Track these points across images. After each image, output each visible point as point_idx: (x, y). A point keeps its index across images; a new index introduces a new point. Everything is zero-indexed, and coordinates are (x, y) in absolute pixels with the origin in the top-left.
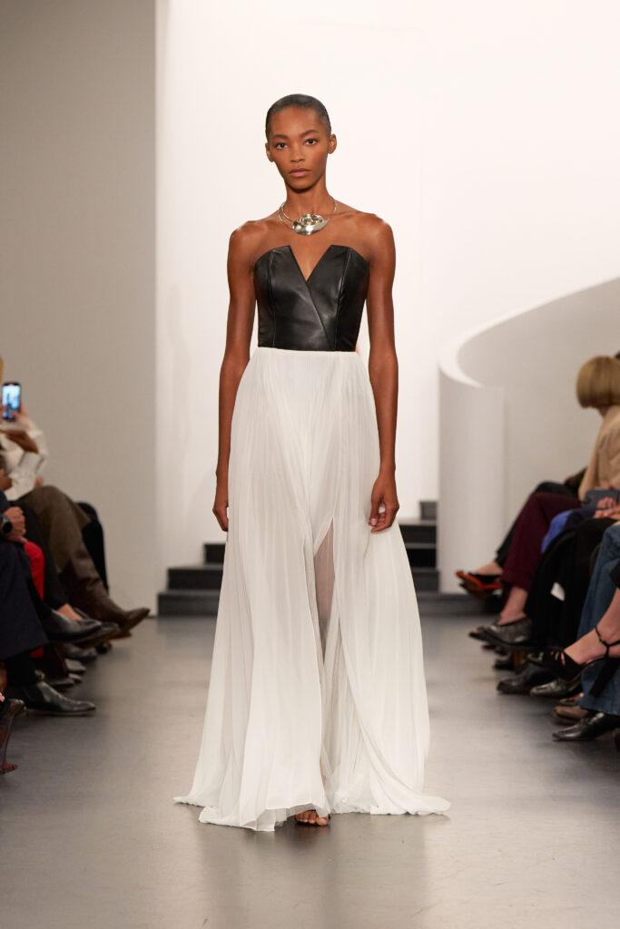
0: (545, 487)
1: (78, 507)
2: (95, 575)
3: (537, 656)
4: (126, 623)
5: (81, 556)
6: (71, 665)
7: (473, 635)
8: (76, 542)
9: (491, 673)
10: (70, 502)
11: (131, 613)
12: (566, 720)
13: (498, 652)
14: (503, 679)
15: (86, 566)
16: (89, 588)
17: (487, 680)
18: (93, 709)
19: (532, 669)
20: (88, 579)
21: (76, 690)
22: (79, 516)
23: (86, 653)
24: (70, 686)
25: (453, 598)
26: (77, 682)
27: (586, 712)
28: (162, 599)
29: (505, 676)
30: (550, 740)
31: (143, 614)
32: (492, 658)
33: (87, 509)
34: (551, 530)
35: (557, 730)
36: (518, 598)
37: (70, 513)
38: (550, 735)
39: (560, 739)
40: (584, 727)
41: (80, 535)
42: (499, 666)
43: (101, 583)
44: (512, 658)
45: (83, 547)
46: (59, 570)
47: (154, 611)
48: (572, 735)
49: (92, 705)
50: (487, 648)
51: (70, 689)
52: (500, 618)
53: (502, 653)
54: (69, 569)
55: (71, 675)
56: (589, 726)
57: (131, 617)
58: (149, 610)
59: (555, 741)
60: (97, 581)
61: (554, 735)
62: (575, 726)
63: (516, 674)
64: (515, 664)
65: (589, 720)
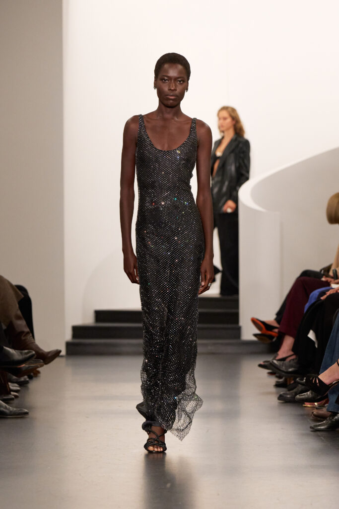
0: (306, 274)
1: (16, 288)
2: (27, 330)
3: (303, 380)
4: (48, 358)
5: (18, 318)
6: (13, 386)
7: (260, 366)
8: (15, 310)
9: (273, 390)
10: (11, 285)
11: (49, 353)
12: (319, 418)
13: (277, 377)
14: (282, 393)
15: (21, 324)
16: (23, 338)
17: (270, 393)
18: (27, 413)
19: (300, 387)
20: (23, 332)
21: (16, 401)
22: (16, 293)
23: (22, 379)
24: (12, 399)
25: (249, 343)
26: (16, 397)
27: (330, 413)
28: (68, 345)
29: (282, 391)
30: (309, 431)
31: (57, 354)
32: (273, 380)
33: (21, 289)
34: (309, 301)
35: (313, 424)
36: (288, 342)
37: (11, 292)
39: (315, 430)
40: (330, 422)
41: (17, 306)
42: (278, 385)
43: (31, 335)
44: (286, 380)
45: (19, 313)
47: (63, 353)
48: (322, 427)
49: (26, 411)
50: (270, 374)
51: (12, 402)
52: (278, 355)
53: (280, 377)
54: (11, 326)
55: (12, 393)
56: (332, 421)
57: (49, 355)
58: (60, 351)
59: (312, 431)
60: (28, 333)
61: (311, 427)
62: (324, 422)
63: (289, 390)
64: (288, 384)
65: (333, 418)
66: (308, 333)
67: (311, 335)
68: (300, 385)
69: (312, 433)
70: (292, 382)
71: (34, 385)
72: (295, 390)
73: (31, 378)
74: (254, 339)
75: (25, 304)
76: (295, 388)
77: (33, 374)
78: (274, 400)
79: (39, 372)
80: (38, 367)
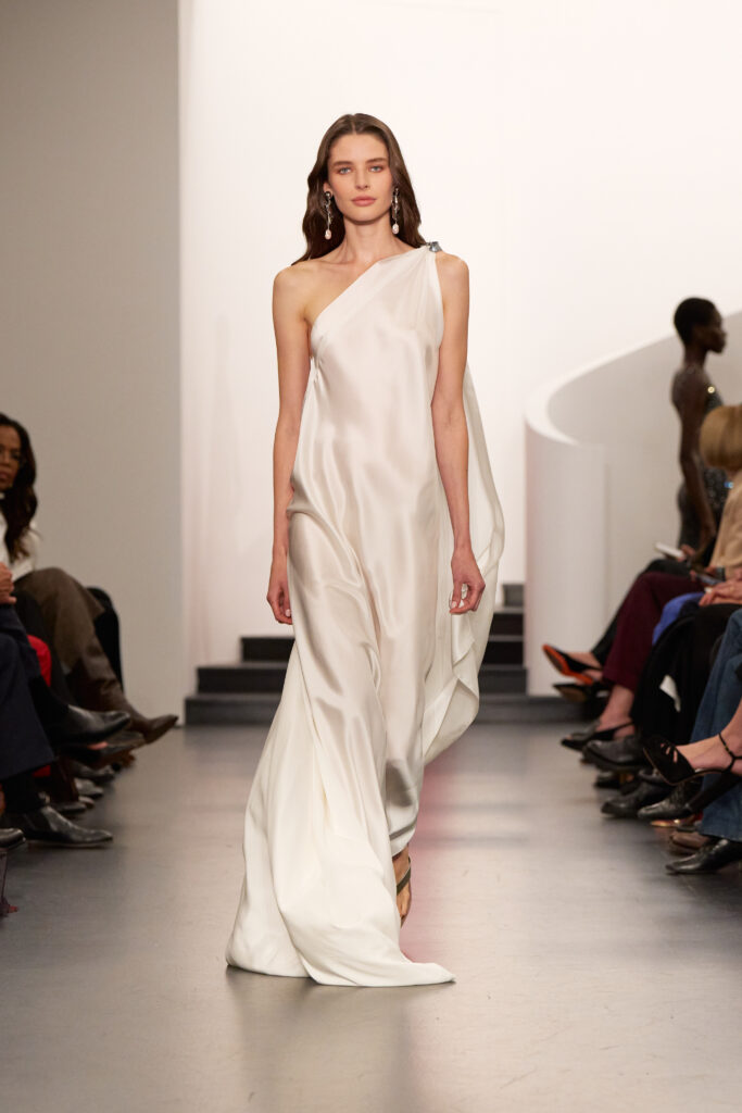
0: (656, 566)
1: (88, 592)
2: (110, 675)
4: (152, 731)
5: (94, 652)
6: (82, 785)
7: (566, 743)
8: (88, 636)
9: (592, 793)
10: (79, 587)
11: (154, 721)
12: (683, 849)
14: (609, 799)
15: (100, 663)
16: (103, 692)
17: (586, 801)
18: (109, 839)
19: (645, 789)
20: (101, 681)
21: (88, 816)
22: (90, 604)
23: (101, 772)
24: (81, 811)
25: (544, 702)
26: (89, 806)
27: (705, 839)
28: (190, 704)
29: (609, 796)
30: (663, 873)
31: (170, 723)
32: (591, 774)
33: (100, 596)
34: (663, 618)
35: (671, 861)
36: (620, 700)
37: (79, 600)
38: (664, 866)
39: (675, 873)
40: (705, 857)
41: (91, 627)
42: (601, 784)
43: (118, 686)
45: (96, 642)
46: (66, 670)
48: (690, 867)
49: (108, 834)
51: (79, 816)
54: (79, 668)
55: (82, 799)
56: (710, 856)
57: (155, 726)
58: (176, 719)
59: (671, 874)
60: (112, 682)
61: (668, 867)
62: (694, 856)
63: (624, 794)
64: (622, 782)
65: (711, 849)
66: (661, 680)
67: (668, 686)
68: (645, 785)
69: (670, 877)
70: (630, 778)
71: (124, 783)
72: (635, 794)
73: (117, 768)
74: (554, 693)
75: (107, 625)
76: (634, 789)
77: (122, 761)
78: (594, 814)
79: (132, 758)
80: (132, 748)
